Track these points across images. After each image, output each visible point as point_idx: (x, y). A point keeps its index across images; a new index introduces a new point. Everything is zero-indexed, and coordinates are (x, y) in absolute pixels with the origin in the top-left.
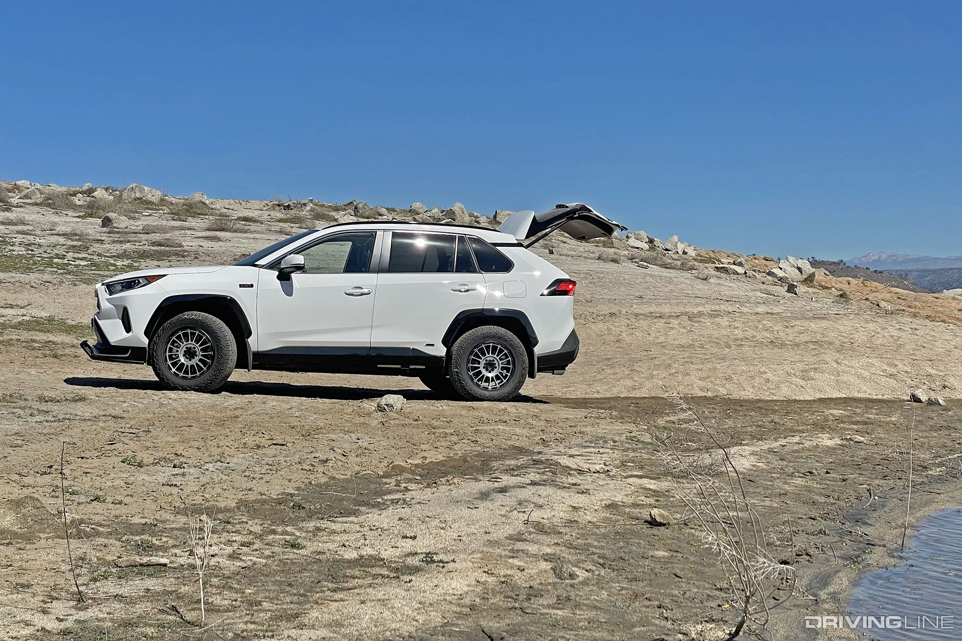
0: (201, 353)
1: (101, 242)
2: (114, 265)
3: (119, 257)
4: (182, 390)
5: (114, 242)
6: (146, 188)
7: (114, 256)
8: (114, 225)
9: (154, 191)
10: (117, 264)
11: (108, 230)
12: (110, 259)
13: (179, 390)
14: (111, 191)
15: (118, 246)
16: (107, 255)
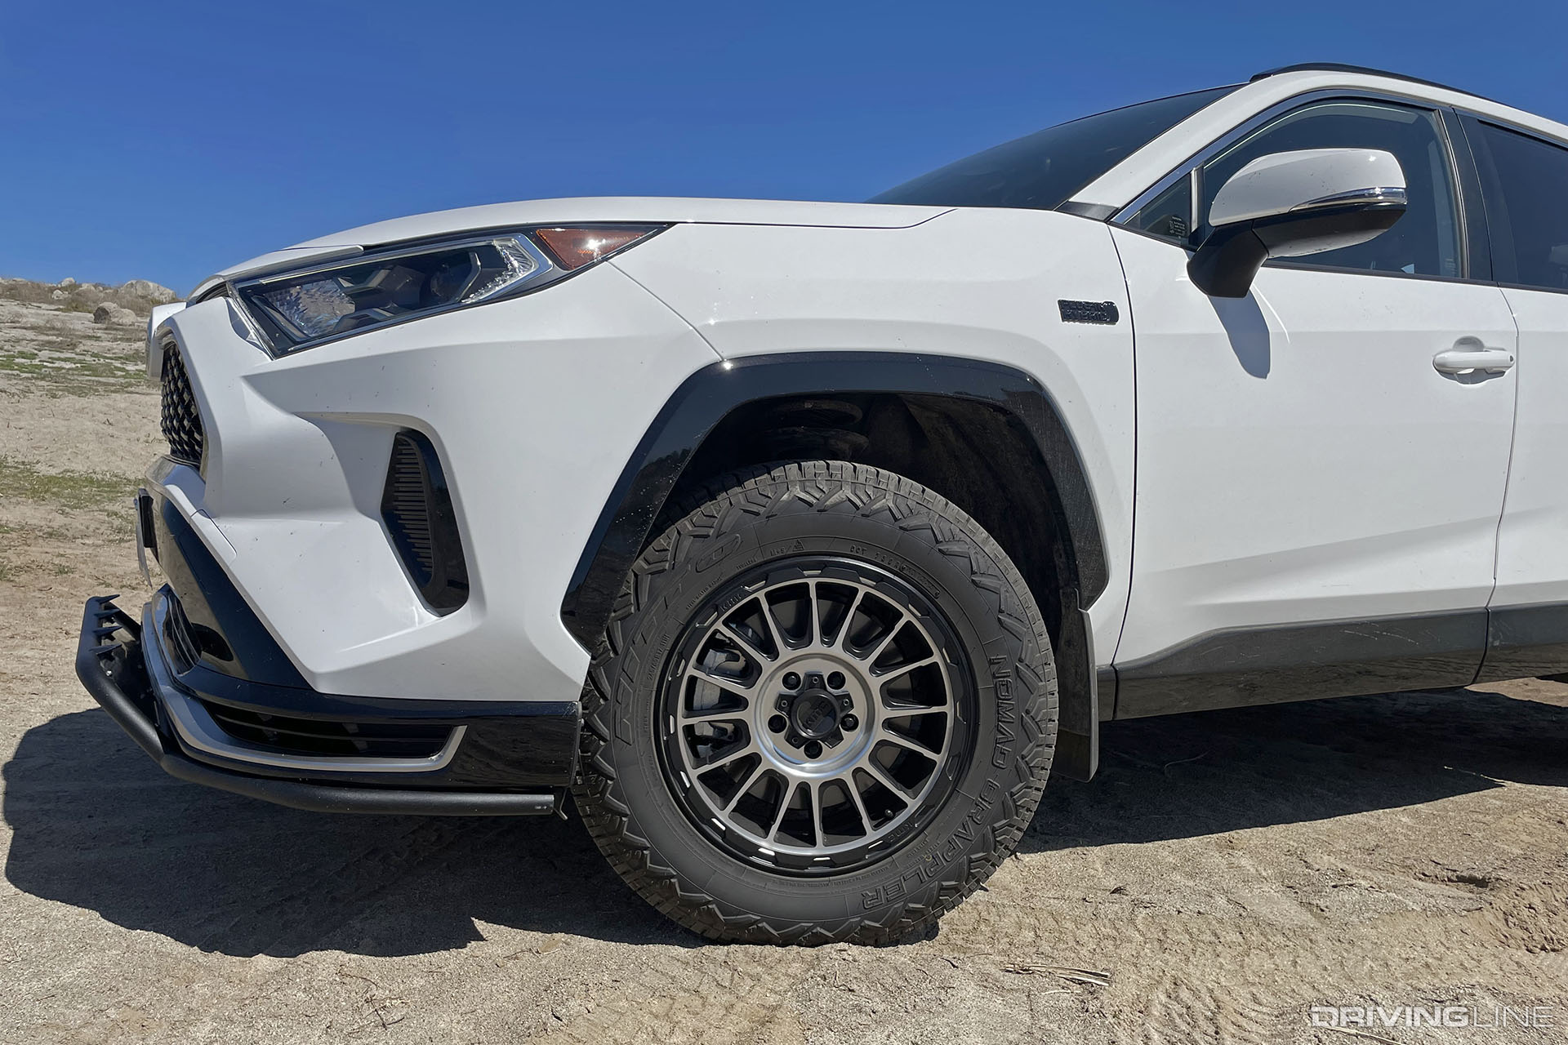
0: (884, 713)
1: (98, 339)
2: (123, 370)
3: (127, 359)
4: (784, 942)
5: (115, 340)
6: (151, 284)
7: (121, 358)
8: (113, 320)
9: (162, 288)
10: (127, 368)
11: (104, 326)
12: (113, 361)
13: (763, 939)
14: (101, 289)
15: (124, 345)
16: (108, 355)
